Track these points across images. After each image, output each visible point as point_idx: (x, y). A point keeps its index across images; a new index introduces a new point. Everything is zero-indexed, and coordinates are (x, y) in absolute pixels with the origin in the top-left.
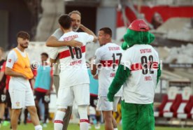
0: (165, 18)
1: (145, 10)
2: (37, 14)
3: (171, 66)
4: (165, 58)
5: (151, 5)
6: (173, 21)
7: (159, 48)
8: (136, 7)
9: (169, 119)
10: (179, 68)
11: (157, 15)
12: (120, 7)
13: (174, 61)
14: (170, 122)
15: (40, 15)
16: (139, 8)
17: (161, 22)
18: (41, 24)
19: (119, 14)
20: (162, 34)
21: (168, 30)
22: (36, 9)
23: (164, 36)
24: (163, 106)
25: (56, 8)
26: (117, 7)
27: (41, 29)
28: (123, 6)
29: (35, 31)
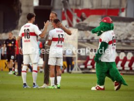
0: (88, 15)
1: (77, 11)
2: (19, 14)
3: (91, 41)
4: (88, 37)
5: (80, 8)
6: (92, 17)
7: (85, 32)
8: (72, 9)
9: (90, 69)
10: (95, 42)
11: (83, 14)
12: (63, 9)
13: (93, 38)
14: (90, 71)
15: (20, 14)
16: (74, 10)
17: (86, 17)
18: (21, 18)
19: (63, 13)
20: (86, 24)
21: (89, 22)
22: (18, 10)
23: (87, 25)
24: (87, 62)
25: (29, 10)
26: (62, 9)
27: (21, 21)
28: (65, 9)
29: (18, 22)
